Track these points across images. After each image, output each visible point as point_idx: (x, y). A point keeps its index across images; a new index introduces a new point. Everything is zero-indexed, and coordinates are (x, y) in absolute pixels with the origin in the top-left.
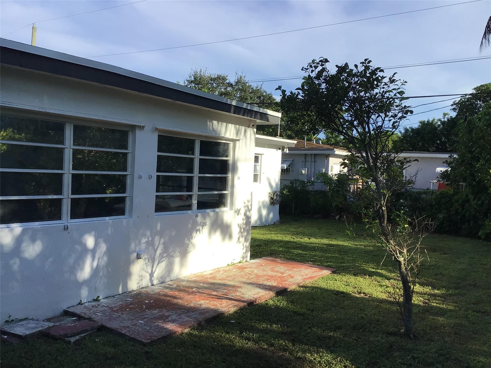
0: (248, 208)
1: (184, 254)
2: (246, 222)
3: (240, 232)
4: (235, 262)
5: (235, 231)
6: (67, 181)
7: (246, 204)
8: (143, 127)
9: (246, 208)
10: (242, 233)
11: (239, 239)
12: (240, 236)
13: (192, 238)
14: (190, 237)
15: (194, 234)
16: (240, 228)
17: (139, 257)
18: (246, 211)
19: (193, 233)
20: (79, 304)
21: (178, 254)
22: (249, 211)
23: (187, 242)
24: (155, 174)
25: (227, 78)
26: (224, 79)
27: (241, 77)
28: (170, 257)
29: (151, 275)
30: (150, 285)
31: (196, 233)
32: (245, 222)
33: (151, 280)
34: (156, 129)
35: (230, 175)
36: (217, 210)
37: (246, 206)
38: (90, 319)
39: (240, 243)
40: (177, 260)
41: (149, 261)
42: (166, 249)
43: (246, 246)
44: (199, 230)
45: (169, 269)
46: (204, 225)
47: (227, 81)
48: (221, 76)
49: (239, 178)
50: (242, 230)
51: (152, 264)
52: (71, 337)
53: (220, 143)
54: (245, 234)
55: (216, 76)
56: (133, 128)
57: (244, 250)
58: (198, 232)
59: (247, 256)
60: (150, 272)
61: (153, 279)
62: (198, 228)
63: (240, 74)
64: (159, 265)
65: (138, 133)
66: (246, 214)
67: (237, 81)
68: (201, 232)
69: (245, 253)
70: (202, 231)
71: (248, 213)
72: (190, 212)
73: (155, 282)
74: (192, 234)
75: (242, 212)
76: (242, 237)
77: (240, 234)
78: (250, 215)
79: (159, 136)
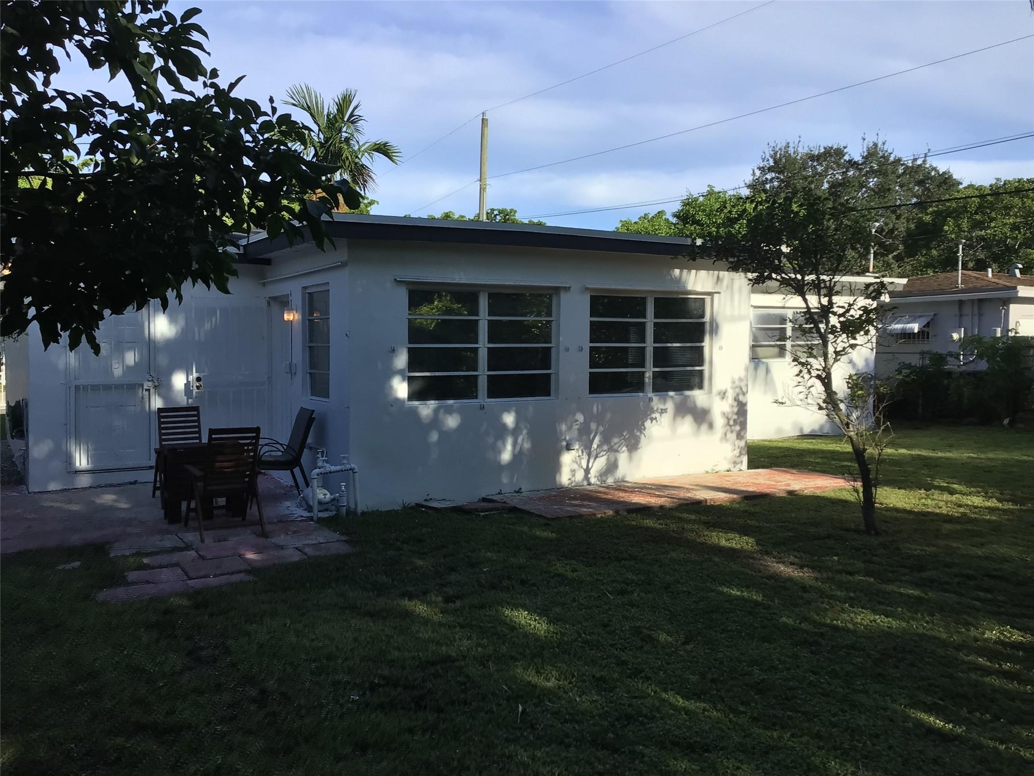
0: (741, 389)
1: (633, 446)
2: (738, 411)
3: (728, 424)
4: (717, 469)
5: (719, 422)
6: (483, 355)
7: (737, 383)
8: (569, 288)
9: (738, 390)
10: (731, 426)
11: (726, 434)
12: (727, 431)
13: (645, 429)
14: (642, 428)
15: (648, 424)
16: (728, 419)
17: (568, 448)
18: (738, 395)
19: (646, 421)
20: (499, 493)
21: (624, 448)
22: (744, 394)
23: (638, 434)
24: (587, 345)
25: (845, 151)
26: (839, 153)
27: (875, 145)
28: (613, 450)
29: (587, 471)
30: (585, 483)
31: (652, 422)
32: (736, 410)
33: (586, 477)
34: (587, 289)
35: (706, 344)
36: (688, 393)
37: (737, 387)
39: (727, 440)
40: (623, 457)
41: (583, 452)
42: (606, 440)
43: (740, 446)
44: (656, 418)
45: (612, 467)
46: (663, 411)
48: (832, 148)
49: (721, 348)
50: (731, 422)
51: (587, 457)
53: (688, 298)
54: (738, 428)
56: (557, 290)
57: (737, 452)
58: (654, 421)
59: (742, 462)
60: (585, 467)
61: (589, 476)
62: (654, 416)
63: (871, 140)
64: (597, 459)
65: (564, 296)
66: (739, 399)
67: (865, 154)
68: (659, 422)
69: (739, 456)
70: (660, 420)
71: (741, 398)
72: (641, 394)
73: (593, 480)
74: (645, 423)
75: (731, 395)
76: (732, 432)
77: (728, 427)
78: (744, 402)
79: (592, 297)
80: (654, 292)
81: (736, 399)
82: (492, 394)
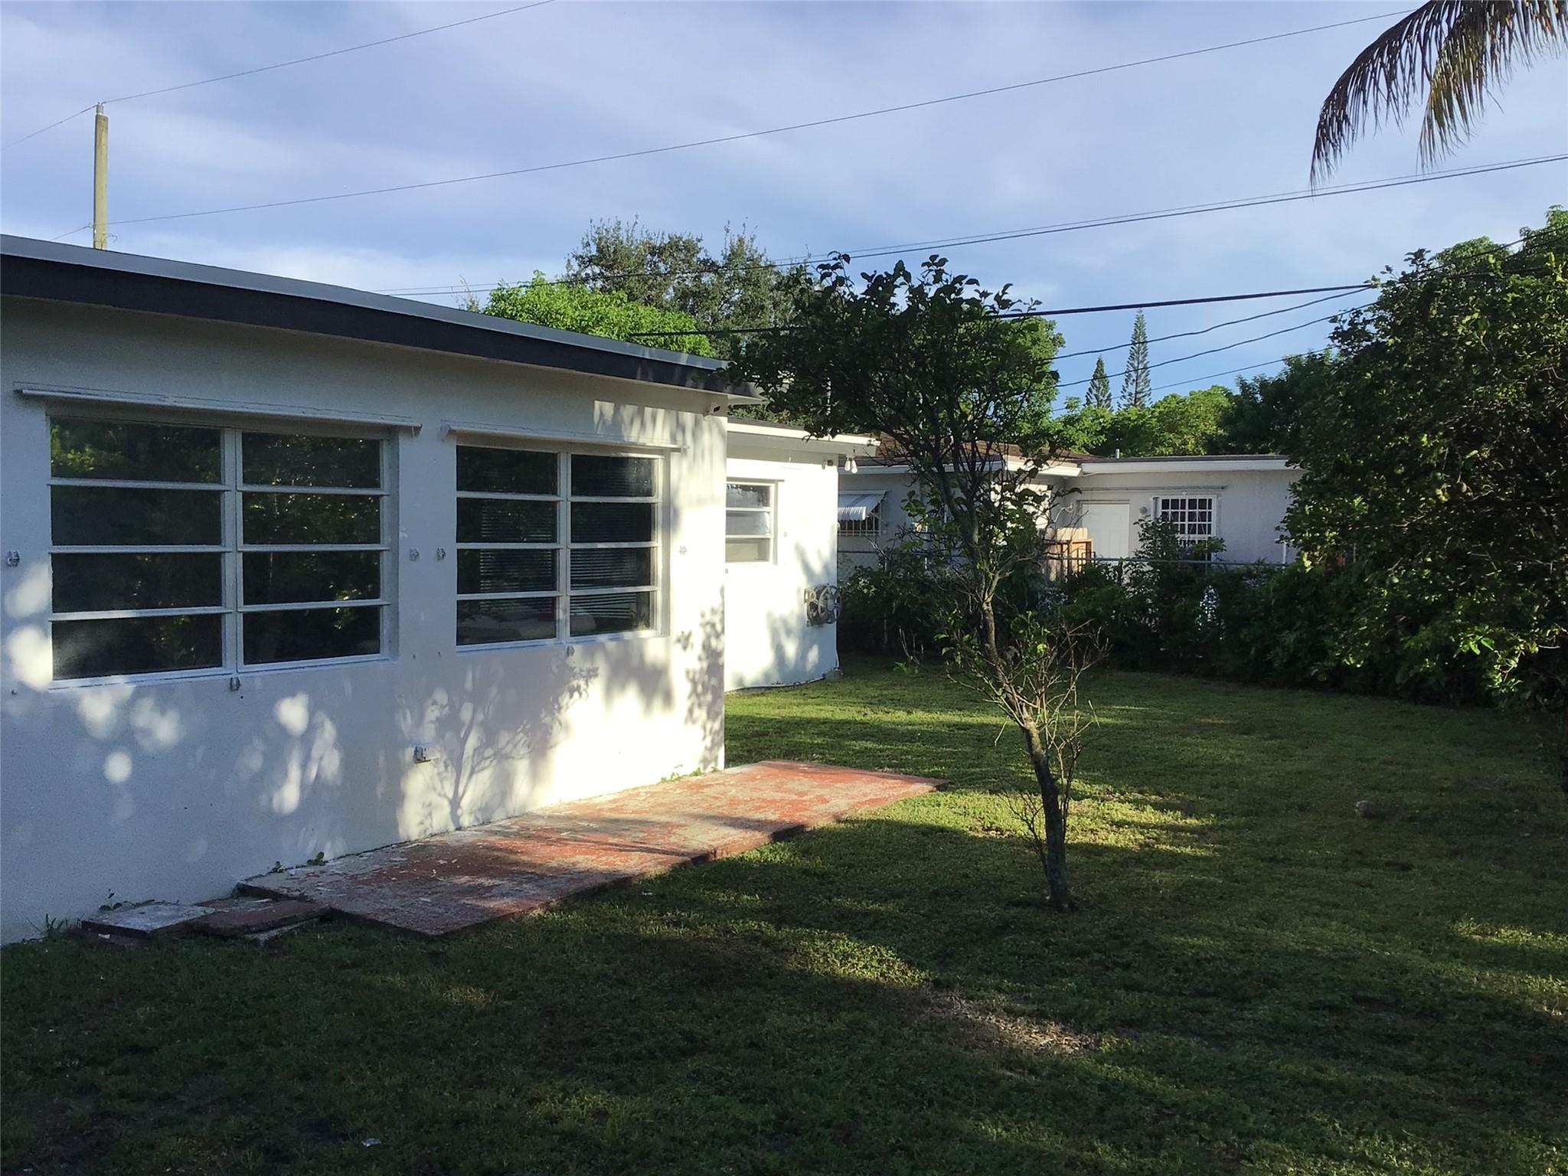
0: (713, 625)
1: (540, 748)
2: (709, 667)
3: (694, 691)
4: (681, 772)
5: (681, 688)
6: (233, 572)
7: (708, 617)
8: (417, 429)
9: (708, 629)
10: (698, 696)
11: (691, 711)
12: (693, 705)
13: (560, 708)
14: (554, 707)
15: (565, 699)
16: (694, 682)
17: (419, 758)
18: (708, 637)
19: (561, 694)
20: (275, 870)
21: (523, 751)
22: (718, 636)
23: (548, 720)
24: (452, 547)
25: (700, 245)
26: (690, 248)
27: (741, 240)
28: (503, 757)
29: (455, 803)
30: (452, 828)
31: (571, 696)
32: (705, 664)
33: (455, 816)
34: (452, 432)
35: (657, 543)
36: (627, 635)
37: (707, 623)
38: (302, 898)
39: (694, 722)
40: (522, 767)
41: (446, 767)
42: (489, 739)
43: (713, 730)
44: (578, 688)
45: (504, 785)
46: (591, 674)
47: (701, 256)
48: (680, 239)
49: (683, 551)
50: (700, 689)
51: (455, 774)
52: (260, 931)
53: (628, 458)
54: (709, 697)
55: (667, 240)
56: (392, 432)
57: (708, 742)
58: (576, 694)
59: (716, 759)
60: (450, 795)
61: (459, 812)
62: (575, 683)
63: (736, 231)
64: (474, 778)
65: (405, 444)
66: (710, 646)
67: (729, 253)
68: (584, 693)
69: (711, 749)
70: (585, 690)
71: (714, 643)
72: (550, 642)
73: (466, 821)
74: (560, 699)
75: (697, 640)
76: (700, 706)
77: (694, 698)
78: (719, 650)
79: (460, 451)
80: (571, 444)
81: (706, 647)
82: (252, 655)
